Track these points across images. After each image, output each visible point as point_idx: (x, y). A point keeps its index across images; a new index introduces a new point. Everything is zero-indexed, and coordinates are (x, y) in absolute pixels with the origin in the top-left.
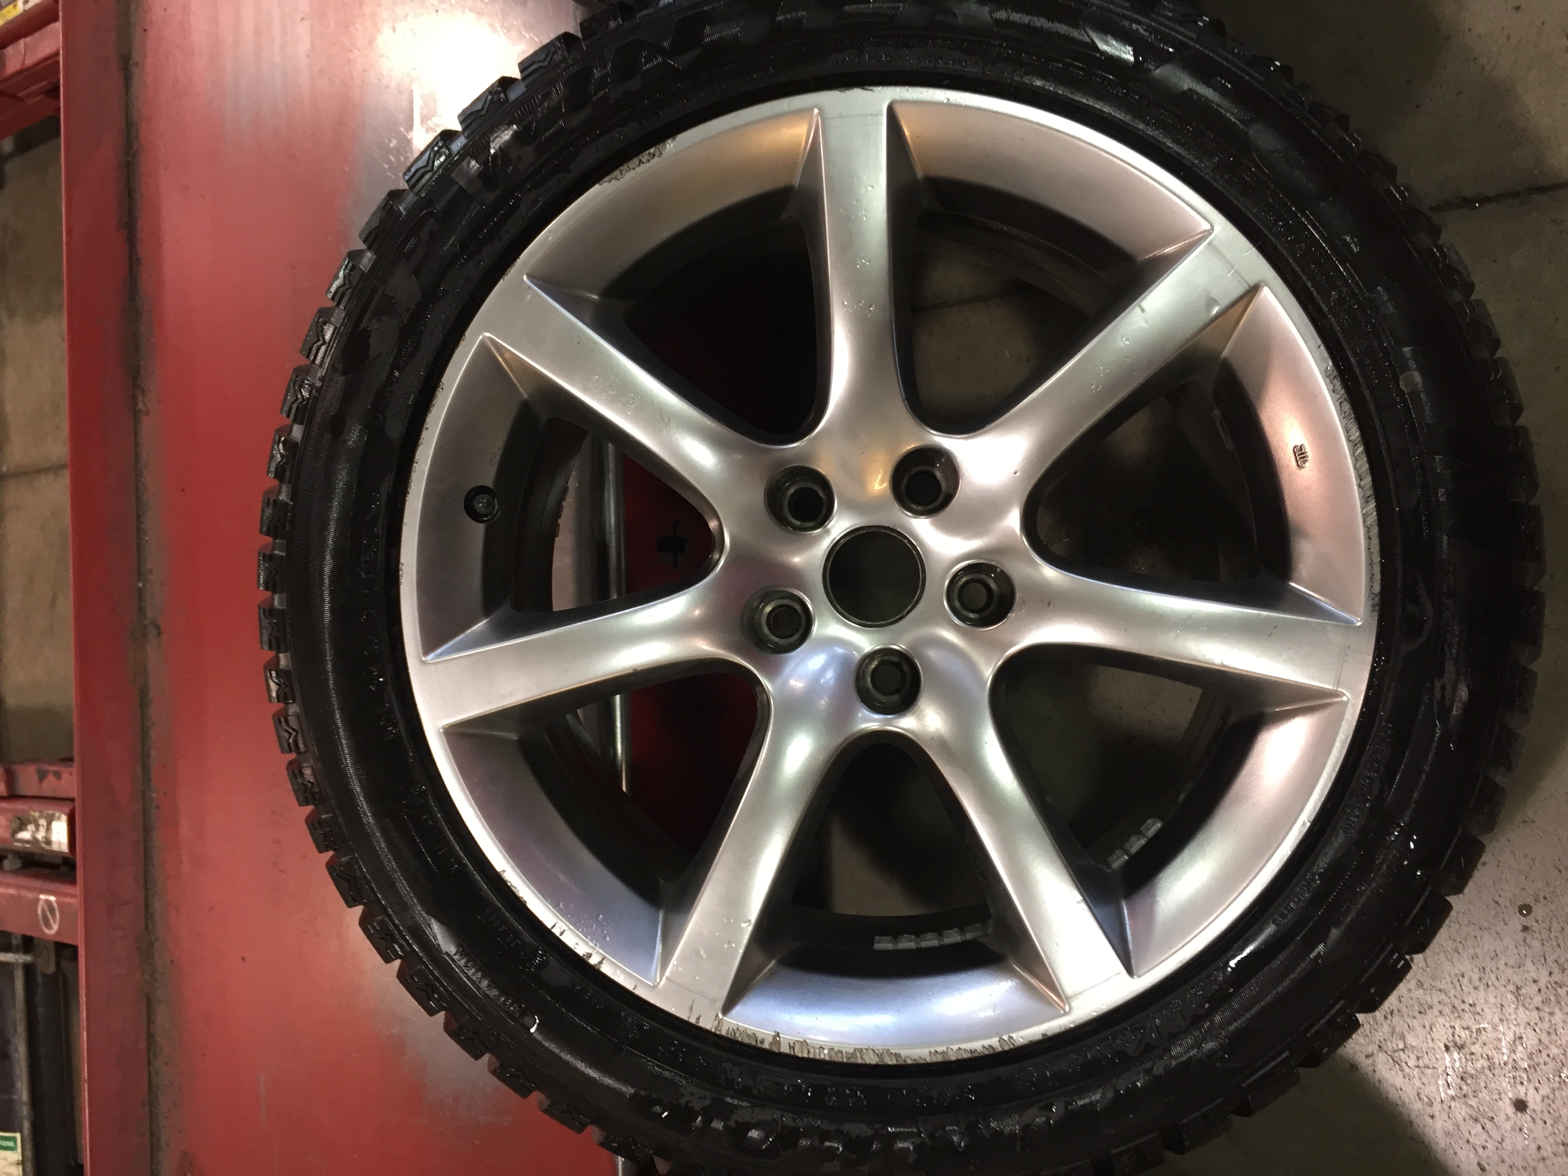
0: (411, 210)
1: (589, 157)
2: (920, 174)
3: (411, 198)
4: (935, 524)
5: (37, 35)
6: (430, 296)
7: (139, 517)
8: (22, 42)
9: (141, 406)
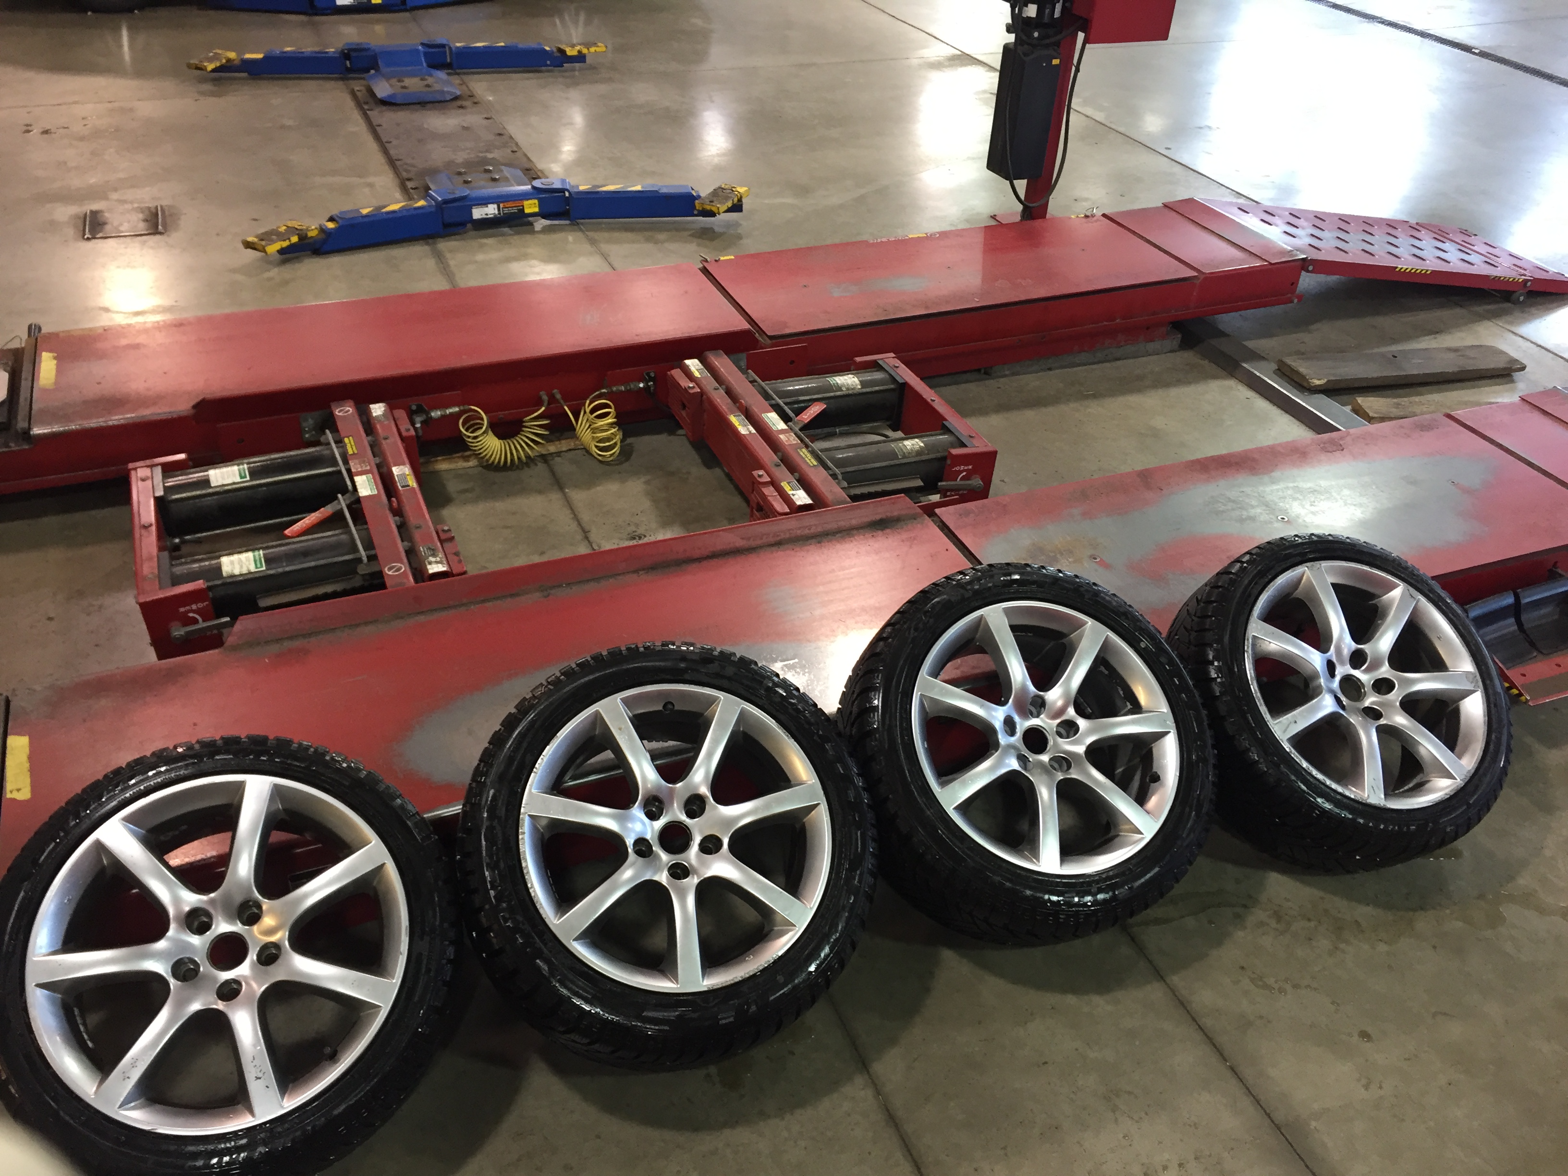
0: (753, 668)
1: (782, 717)
2: (805, 820)
3: (756, 668)
4: (697, 852)
5: (781, 500)
6: (729, 679)
7: (593, 580)
8: (777, 494)
9: (641, 573)
